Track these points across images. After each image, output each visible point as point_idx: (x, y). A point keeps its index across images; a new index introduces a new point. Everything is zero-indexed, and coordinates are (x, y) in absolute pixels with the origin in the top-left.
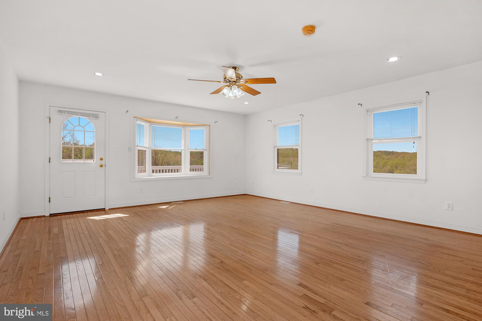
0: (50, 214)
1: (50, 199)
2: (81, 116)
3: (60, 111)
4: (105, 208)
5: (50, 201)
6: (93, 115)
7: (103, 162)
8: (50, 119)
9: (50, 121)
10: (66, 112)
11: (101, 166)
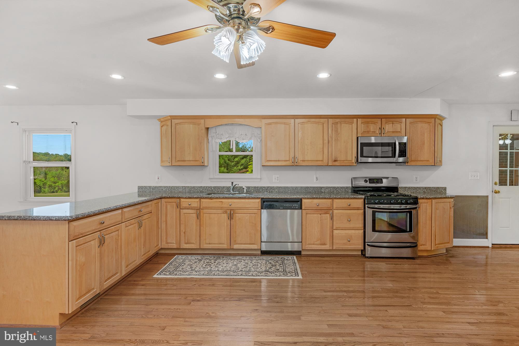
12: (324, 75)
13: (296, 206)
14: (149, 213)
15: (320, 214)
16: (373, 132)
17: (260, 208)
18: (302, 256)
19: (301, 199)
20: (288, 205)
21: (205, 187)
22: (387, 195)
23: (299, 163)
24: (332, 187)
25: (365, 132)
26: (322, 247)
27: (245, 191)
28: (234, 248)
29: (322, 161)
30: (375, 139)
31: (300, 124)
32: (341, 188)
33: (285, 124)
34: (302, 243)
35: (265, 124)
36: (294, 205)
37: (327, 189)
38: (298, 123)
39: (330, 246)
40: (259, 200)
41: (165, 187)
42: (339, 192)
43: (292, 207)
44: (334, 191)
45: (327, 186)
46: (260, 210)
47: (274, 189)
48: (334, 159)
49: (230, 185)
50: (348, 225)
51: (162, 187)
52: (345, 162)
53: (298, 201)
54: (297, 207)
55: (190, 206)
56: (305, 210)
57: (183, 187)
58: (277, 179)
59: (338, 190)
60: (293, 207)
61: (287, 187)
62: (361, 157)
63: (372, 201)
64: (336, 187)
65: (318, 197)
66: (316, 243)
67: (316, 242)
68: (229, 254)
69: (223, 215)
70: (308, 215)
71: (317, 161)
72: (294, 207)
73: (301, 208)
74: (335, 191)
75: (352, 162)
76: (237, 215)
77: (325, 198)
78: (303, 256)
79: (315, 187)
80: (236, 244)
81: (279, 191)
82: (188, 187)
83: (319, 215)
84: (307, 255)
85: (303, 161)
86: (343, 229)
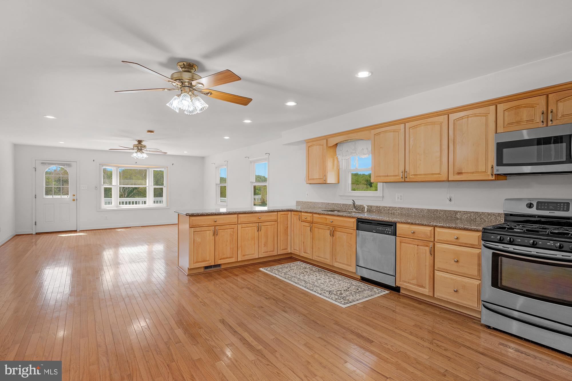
0: (36, 233)
1: (36, 222)
2: (58, 165)
3: (42, 163)
4: (77, 230)
5: (36, 224)
6: (66, 164)
7: (75, 198)
8: (35, 169)
9: (35, 170)
10: (47, 164)
11: (74, 200)
12: (363, 74)
13: (389, 231)
14: (275, 221)
15: (418, 245)
16: (527, 121)
17: (355, 229)
18: (400, 295)
19: (395, 223)
20: (381, 228)
21: (336, 204)
22: (527, 230)
23: (410, 178)
24: (474, 212)
25: (512, 123)
26: (419, 289)
27: (366, 210)
28: (335, 266)
29: (439, 174)
30: (528, 134)
31: (411, 128)
32: (489, 214)
33: (394, 131)
34: (396, 278)
35: (374, 135)
36: (387, 230)
37: (465, 214)
38: (410, 128)
39: (429, 291)
40: (354, 220)
41: (311, 202)
42: (485, 221)
43: (385, 230)
44: (476, 218)
45: (465, 211)
46: (355, 230)
47: (396, 210)
48: (457, 171)
49: (351, 203)
50: (454, 267)
51: (309, 202)
52: (475, 174)
53: (392, 225)
54: (390, 233)
55: (306, 220)
56: (400, 237)
57: (321, 203)
58: (400, 197)
59: (483, 216)
60: (385, 232)
61: (411, 208)
62: (497, 166)
63: (492, 237)
64: (479, 213)
65: (414, 222)
66: (411, 282)
67: (411, 280)
68: (334, 271)
69: (327, 231)
70: (403, 244)
71: (433, 174)
72: (387, 232)
73: (396, 235)
74: (478, 219)
75: (486, 174)
76: (337, 232)
77: (423, 225)
78: (402, 295)
79: (447, 211)
80: (337, 262)
81: (402, 213)
82: (325, 203)
83: (416, 246)
84: (405, 295)
85: (415, 175)
86: (448, 272)
